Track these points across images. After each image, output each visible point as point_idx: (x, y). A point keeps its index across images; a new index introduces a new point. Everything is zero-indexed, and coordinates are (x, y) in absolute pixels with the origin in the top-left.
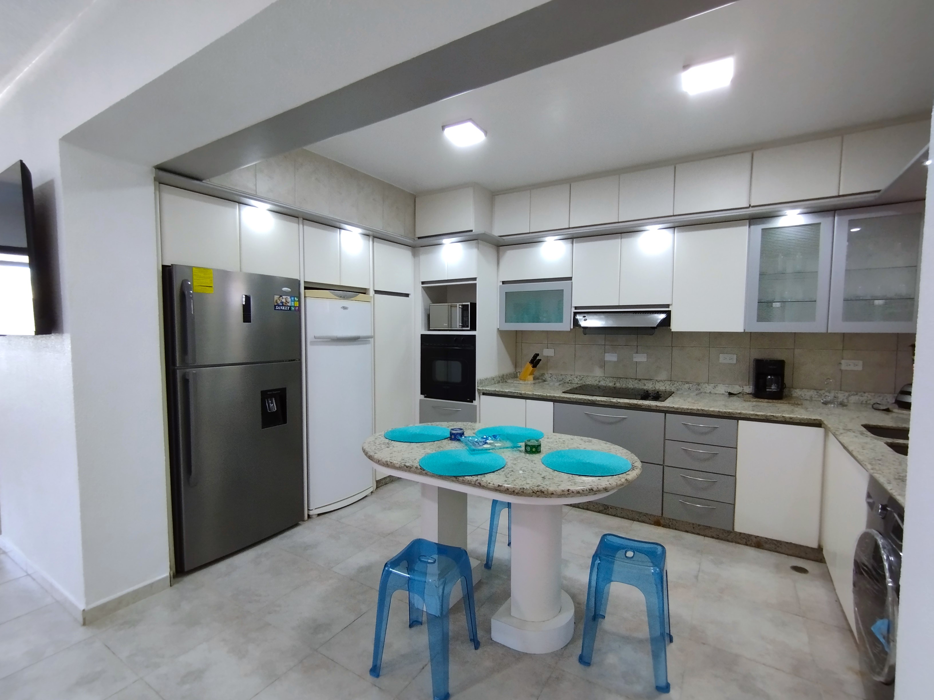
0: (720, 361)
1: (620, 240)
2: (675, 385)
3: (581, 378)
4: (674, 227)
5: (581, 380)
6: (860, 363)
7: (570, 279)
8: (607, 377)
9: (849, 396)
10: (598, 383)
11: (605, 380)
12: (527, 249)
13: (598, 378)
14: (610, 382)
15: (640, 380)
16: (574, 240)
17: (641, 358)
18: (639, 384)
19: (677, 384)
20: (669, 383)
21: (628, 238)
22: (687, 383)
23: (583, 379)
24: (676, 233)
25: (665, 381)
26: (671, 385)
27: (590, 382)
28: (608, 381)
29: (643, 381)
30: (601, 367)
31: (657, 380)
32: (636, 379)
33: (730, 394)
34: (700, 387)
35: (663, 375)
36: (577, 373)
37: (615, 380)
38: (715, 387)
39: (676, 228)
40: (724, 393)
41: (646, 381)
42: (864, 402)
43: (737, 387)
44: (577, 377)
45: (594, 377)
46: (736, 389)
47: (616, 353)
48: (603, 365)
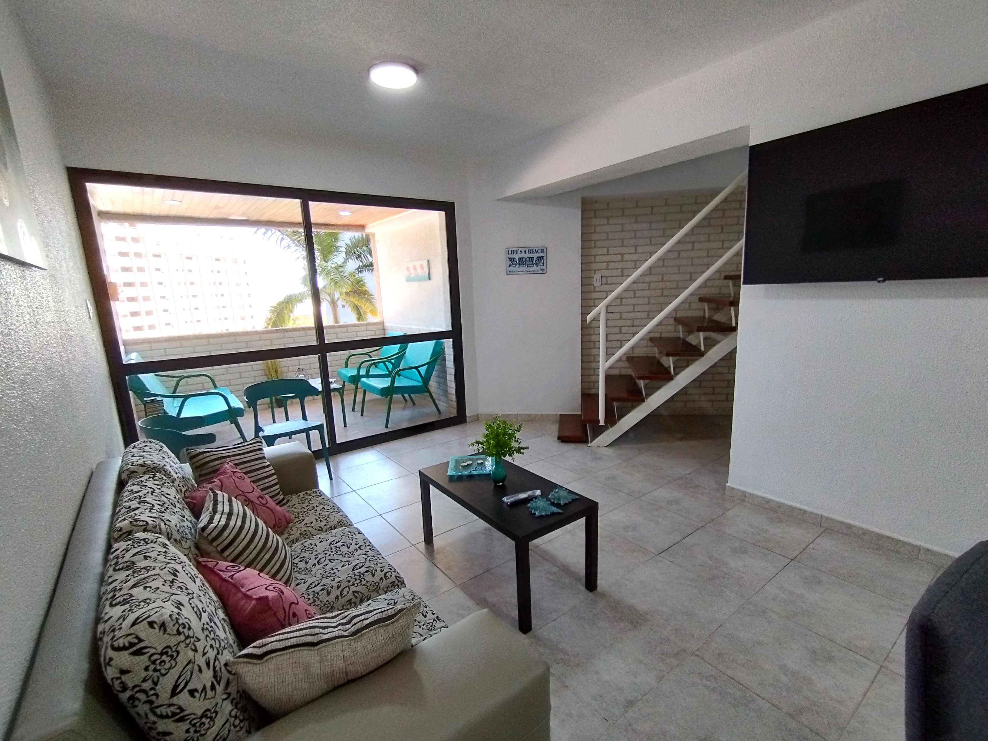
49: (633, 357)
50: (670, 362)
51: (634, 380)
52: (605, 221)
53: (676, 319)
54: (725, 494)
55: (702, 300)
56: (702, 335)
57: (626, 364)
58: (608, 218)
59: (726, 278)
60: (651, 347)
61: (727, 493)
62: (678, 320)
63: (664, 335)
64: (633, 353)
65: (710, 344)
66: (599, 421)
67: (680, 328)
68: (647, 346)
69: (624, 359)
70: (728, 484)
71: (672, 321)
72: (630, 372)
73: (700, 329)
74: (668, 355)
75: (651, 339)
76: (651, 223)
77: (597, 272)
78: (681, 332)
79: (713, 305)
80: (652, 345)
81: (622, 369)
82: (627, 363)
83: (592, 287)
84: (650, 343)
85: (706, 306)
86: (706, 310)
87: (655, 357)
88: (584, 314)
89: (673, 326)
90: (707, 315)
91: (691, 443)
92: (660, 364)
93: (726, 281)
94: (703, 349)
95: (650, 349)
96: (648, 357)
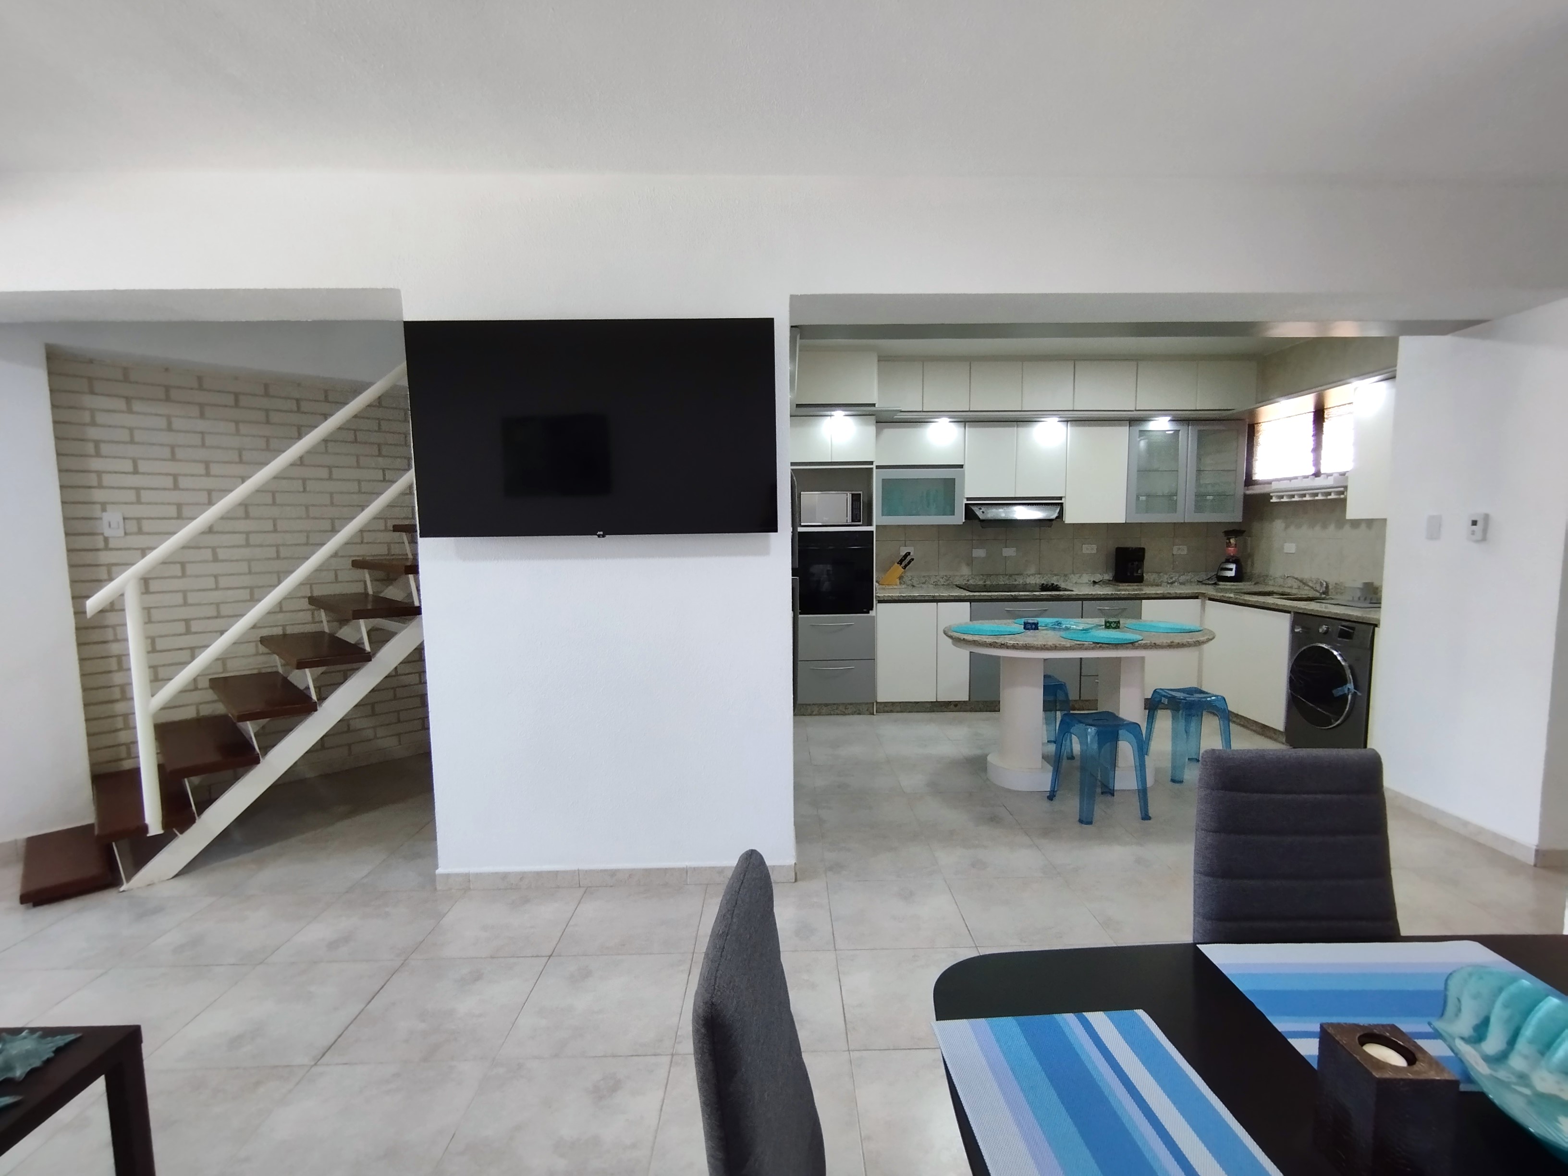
0: (1084, 552)
1: (1016, 428)
2: (1045, 578)
3: (947, 578)
4: (1067, 421)
5: (947, 580)
6: (1185, 548)
7: (961, 466)
8: (977, 575)
9: (1179, 576)
10: (966, 583)
11: (974, 578)
12: (914, 429)
13: (967, 576)
14: (980, 580)
15: (1011, 576)
16: (967, 423)
17: (1009, 552)
18: (1010, 579)
19: (1047, 577)
20: (1039, 576)
21: (1023, 427)
22: (1056, 575)
23: (950, 579)
24: (1070, 426)
25: (1035, 574)
26: (1041, 578)
27: (958, 581)
28: (978, 579)
29: (1014, 577)
30: (968, 565)
31: (1027, 574)
32: (1007, 575)
33: (1095, 583)
34: (1067, 578)
35: (1032, 570)
36: (942, 573)
37: (985, 577)
38: (1080, 577)
39: (1069, 423)
40: (1088, 582)
41: (1016, 576)
42: (1189, 581)
43: (1099, 575)
44: (942, 578)
45: (962, 576)
46: (1098, 577)
47: (985, 548)
48: (970, 562)
49: (225, 678)
50: (306, 679)
51: (234, 724)
52: (121, 404)
53: (312, 600)
54: (435, 889)
55: (358, 564)
56: (363, 626)
57: (210, 695)
58: (128, 400)
59: (397, 528)
60: (263, 654)
61: (439, 888)
62: (315, 602)
63: (290, 630)
64: (225, 671)
65: (380, 638)
66: (145, 828)
67: (323, 615)
68: (257, 654)
69: (204, 683)
70: (438, 871)
71: (305, 603)
72: (220, 709)
73: (359, 614)
74: (301, 665)
75: (264, 640)
76: (237, 423)
77: (108, 507)
78: (325, 623)
79: (380, 574)
80: (266, 650)
81: (201, 707)
82: (211, 691)
83: (101, 538)
84: (262, 649)
85: (366, 575)
86: (366, 582)
87: (277, 673)
88: (79, 598)
89: (309, 613)
90: (370, 592)
91: (366, 818)
92: (287, 684)
93: (398, 534)
94: (368, 648)
95: (261, 659)
96: (259, 675)
